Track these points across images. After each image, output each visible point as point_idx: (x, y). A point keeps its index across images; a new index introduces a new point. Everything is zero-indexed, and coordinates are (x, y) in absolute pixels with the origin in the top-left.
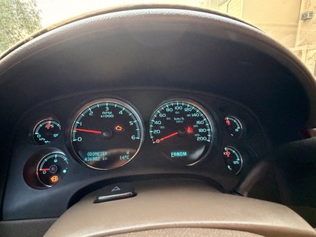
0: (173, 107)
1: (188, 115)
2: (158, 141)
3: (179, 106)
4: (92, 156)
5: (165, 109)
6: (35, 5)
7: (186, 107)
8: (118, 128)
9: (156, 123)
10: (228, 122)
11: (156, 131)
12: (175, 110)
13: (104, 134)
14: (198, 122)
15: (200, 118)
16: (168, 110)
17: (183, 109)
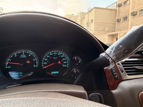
0: (53, 53)
1: (59, 56)
2: (46, 67)
3: (56, 52)
4: (15, 75)
5: (49, 54)
6: (2, 10)
7: (58, 53)
8: (28, 62)
9: (45, 59)
10: (76, 59)
11: (45, 63)
12: (53, 54)
13: (21, 65)
14: (63, 59)
15: (64, 58)
16: (51, 54)
17: (57, 54)
